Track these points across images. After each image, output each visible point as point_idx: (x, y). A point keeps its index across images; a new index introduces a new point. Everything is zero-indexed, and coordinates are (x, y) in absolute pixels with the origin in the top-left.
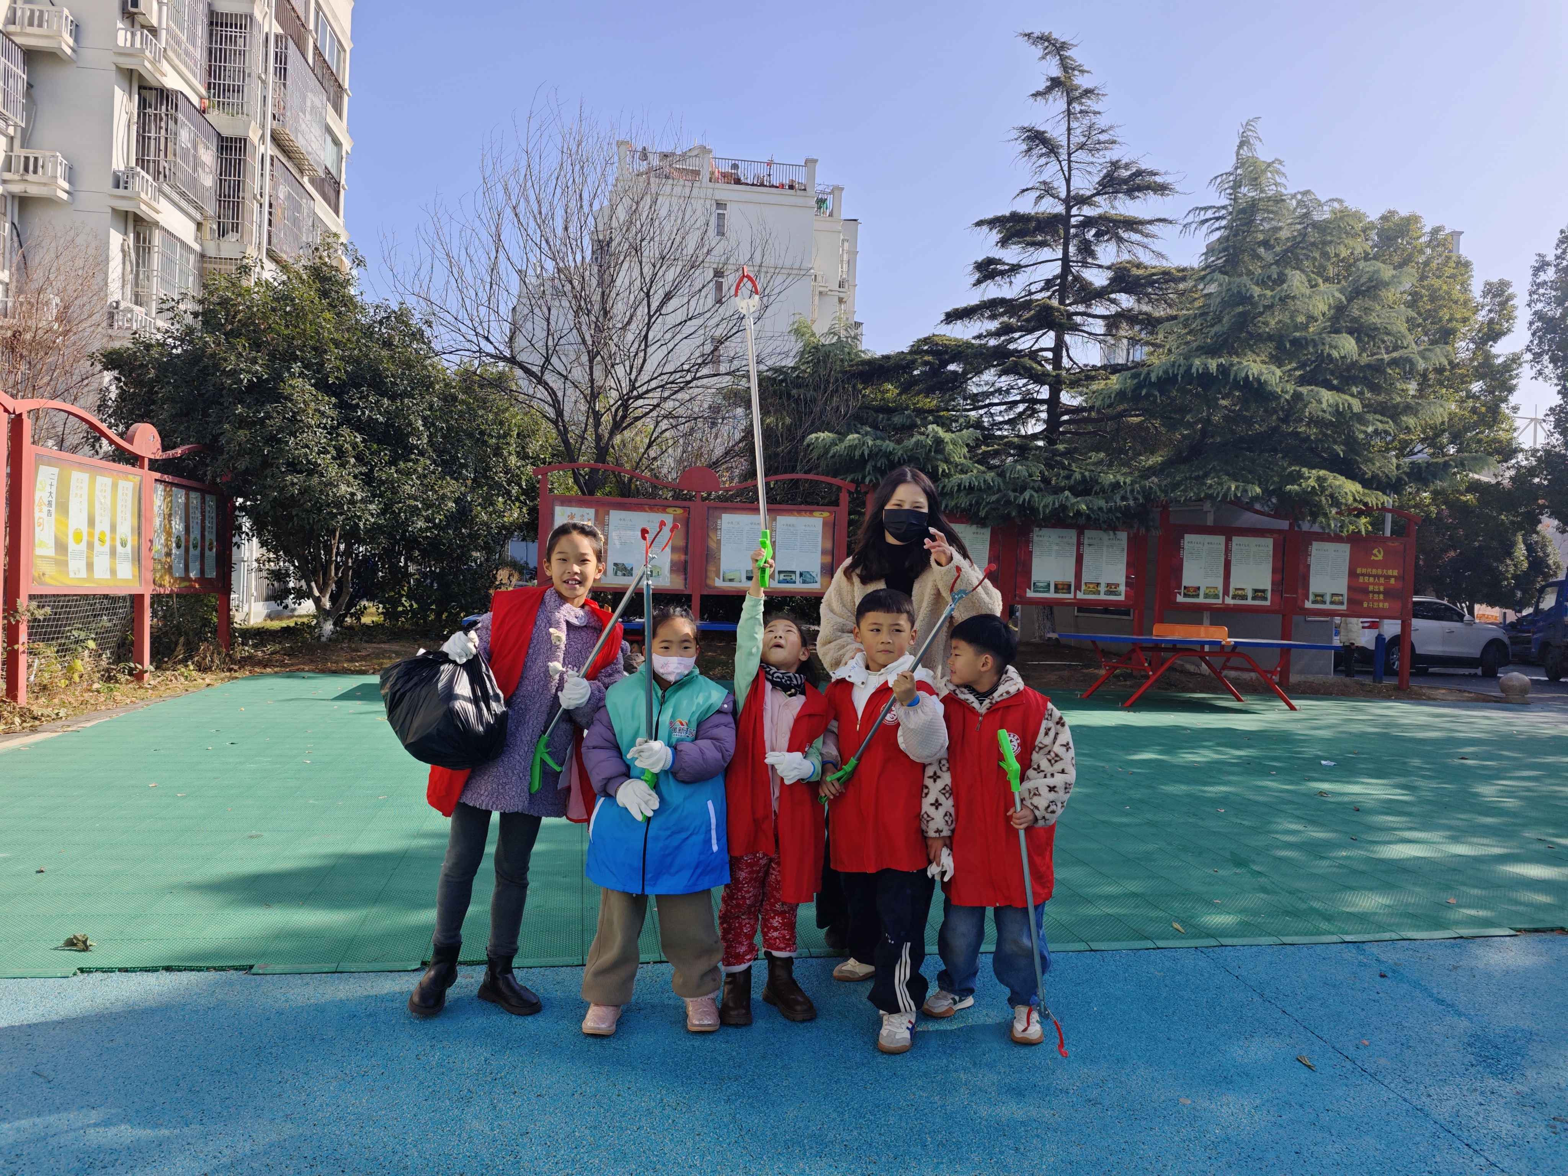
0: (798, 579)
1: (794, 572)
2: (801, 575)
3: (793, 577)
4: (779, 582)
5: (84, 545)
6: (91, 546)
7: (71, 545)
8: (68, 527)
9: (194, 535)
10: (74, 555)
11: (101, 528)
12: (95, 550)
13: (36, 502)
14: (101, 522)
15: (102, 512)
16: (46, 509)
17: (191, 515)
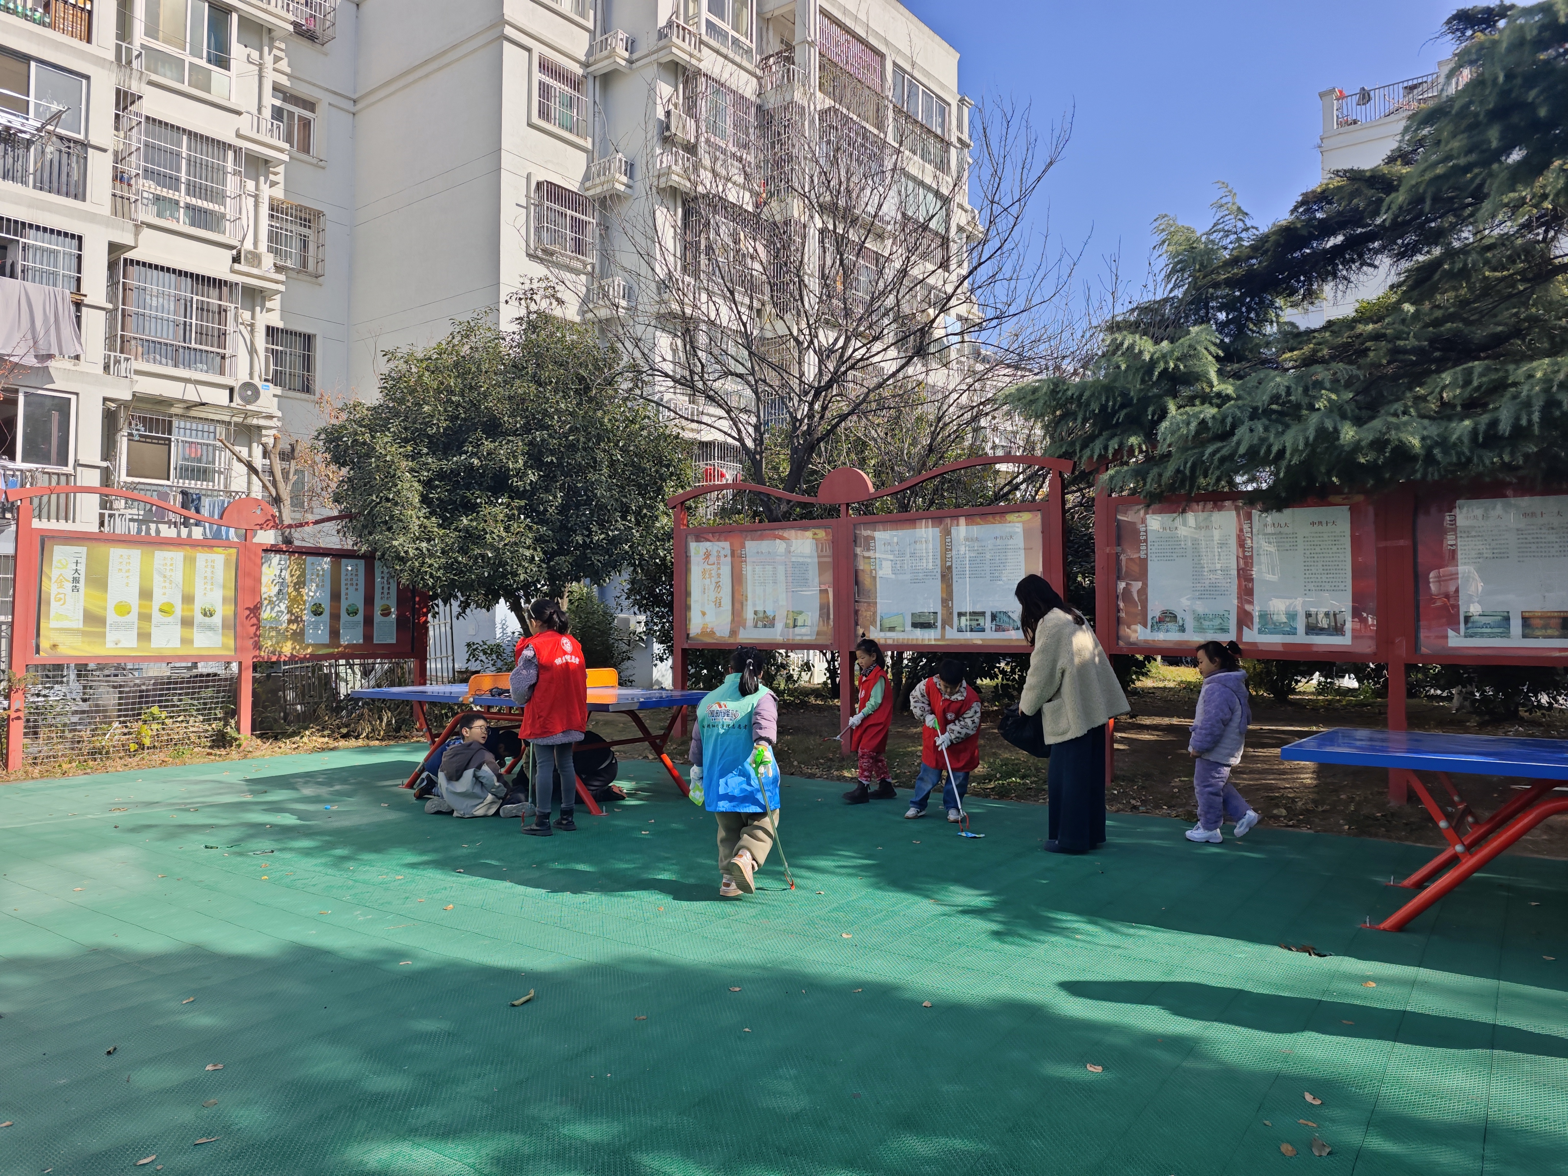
0: (987, 623)
1: (983, 614)
2: (994, 617)
3: (981, 622)
4: (960, 630)
5: (133, 617)
6: (145, 617)
7: (111, 617)
8: (106, 600)
9: (350, 602)
10: (117, 627)
11: (164, 600)
12: (154, 621)
13: (54, 579)
14: (164, 594)
15: (167, 584)
16: (70, 585)
17: (343, 582)
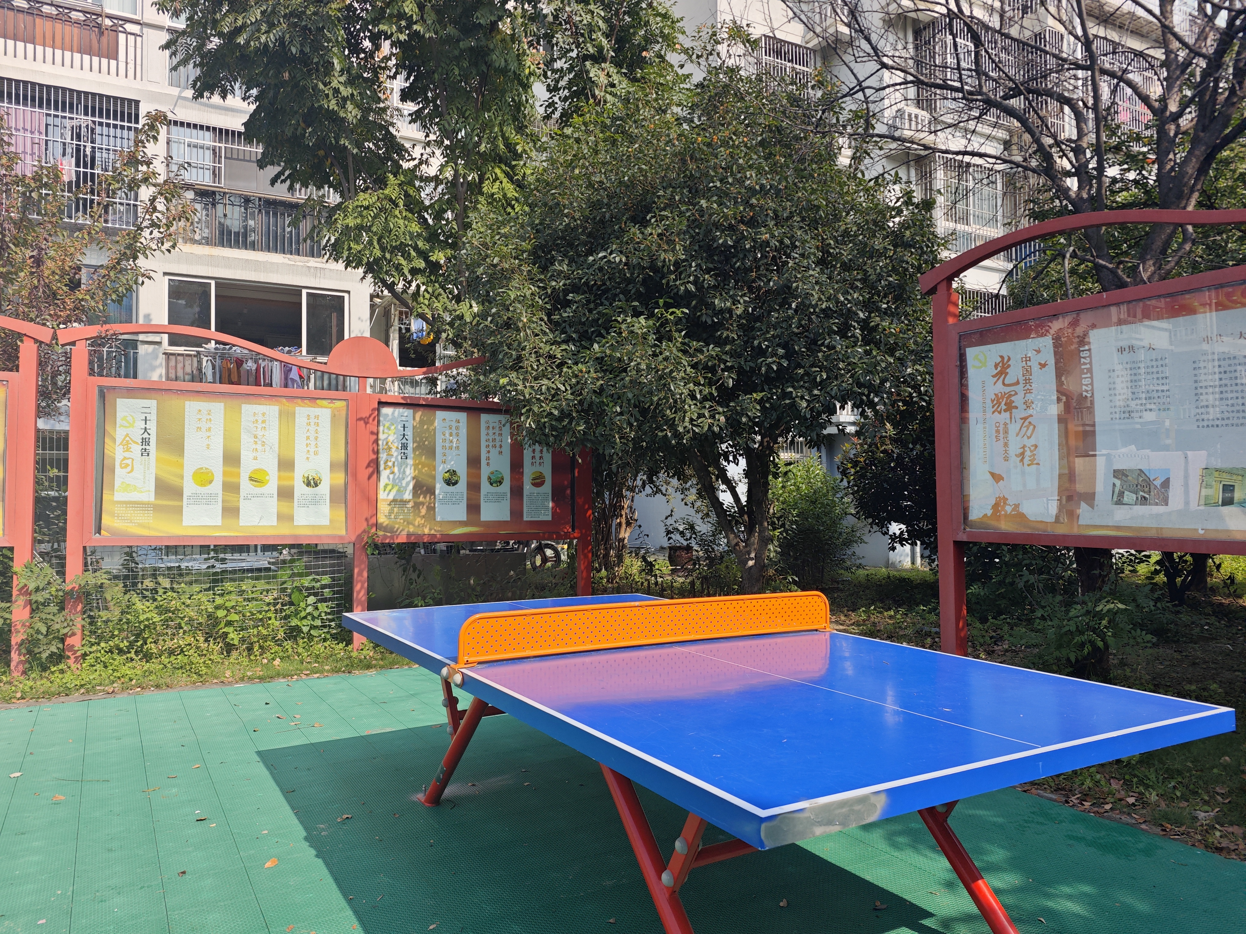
5: (217, 487)
6: (231, 488)
7: (189, 488)
8: (182, 466)
9: (492, 468)
10: (197, 499)
11: (255, 465)
12: (243, 493)
13: (118, 441)
14: (255, 458)
15: (259, 447)
16: (137, 448)
17: (483, 444)
